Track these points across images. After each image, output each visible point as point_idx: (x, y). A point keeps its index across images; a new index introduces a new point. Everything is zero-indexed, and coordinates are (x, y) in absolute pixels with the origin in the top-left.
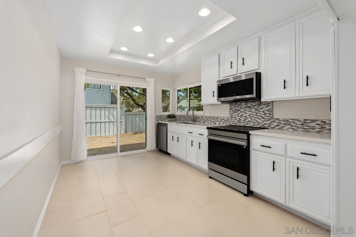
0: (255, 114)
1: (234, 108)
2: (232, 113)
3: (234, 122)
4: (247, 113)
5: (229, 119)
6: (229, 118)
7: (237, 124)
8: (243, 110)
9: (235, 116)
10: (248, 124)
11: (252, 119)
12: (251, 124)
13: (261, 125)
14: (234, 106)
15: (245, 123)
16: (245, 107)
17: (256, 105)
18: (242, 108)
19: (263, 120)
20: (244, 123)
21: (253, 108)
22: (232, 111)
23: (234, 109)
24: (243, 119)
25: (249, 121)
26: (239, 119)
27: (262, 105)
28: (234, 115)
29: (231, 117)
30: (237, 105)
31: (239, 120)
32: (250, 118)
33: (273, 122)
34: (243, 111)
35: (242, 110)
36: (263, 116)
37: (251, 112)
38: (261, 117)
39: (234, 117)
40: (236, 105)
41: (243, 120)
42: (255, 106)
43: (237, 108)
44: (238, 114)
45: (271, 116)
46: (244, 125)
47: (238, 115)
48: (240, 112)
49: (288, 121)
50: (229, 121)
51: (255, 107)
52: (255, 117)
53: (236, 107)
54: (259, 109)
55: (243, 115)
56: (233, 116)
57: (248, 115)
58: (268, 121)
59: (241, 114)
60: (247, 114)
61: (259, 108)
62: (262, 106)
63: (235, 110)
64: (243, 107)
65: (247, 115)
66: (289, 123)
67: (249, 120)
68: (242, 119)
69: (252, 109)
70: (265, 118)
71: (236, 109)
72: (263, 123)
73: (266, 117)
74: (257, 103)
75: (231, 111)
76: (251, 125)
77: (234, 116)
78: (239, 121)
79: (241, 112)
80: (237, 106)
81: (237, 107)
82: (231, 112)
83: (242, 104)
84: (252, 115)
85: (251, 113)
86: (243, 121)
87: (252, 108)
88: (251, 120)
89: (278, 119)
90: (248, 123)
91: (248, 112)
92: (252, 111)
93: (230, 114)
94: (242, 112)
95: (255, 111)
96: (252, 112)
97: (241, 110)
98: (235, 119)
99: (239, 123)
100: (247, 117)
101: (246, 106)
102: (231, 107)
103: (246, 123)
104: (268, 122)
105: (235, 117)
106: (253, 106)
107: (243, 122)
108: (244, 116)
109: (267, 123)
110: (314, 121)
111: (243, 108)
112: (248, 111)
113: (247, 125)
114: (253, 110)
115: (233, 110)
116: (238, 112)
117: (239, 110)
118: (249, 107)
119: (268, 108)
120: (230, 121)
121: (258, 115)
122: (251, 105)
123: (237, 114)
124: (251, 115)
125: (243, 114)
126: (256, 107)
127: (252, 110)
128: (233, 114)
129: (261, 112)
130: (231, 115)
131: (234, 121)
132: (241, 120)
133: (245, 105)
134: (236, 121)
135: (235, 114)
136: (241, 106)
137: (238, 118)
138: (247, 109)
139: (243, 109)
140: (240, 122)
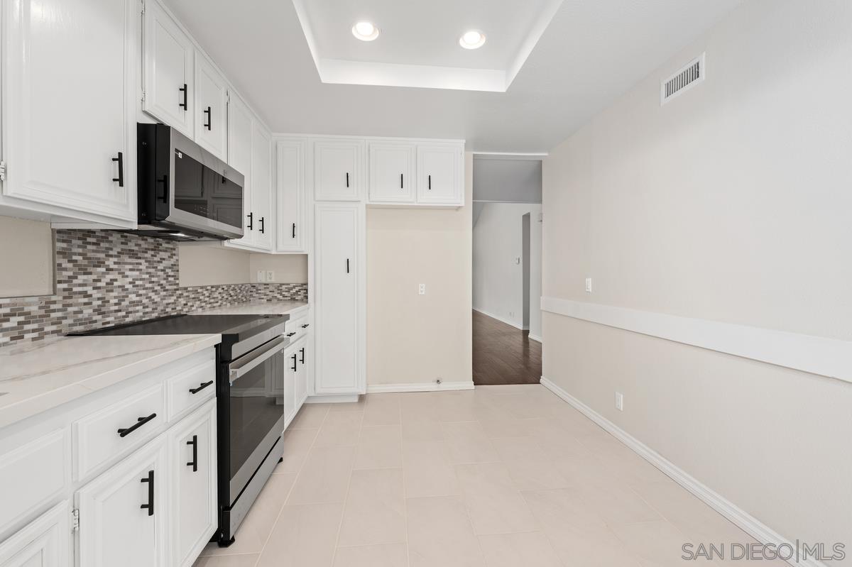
0: (147, 276)
1: (80, 250)
2: (71, 274)
3: (80, 316)
4: (128, 273)
5: (53, 307)
6: (54, 302)
7: (96, 321)
8: (115, 263)
9: (85, 289)
10: (131, 312)
11: (141, 295)
12: (138, 311)
13: (160, 308)
14: (80, 242)
15: (120, 311)
16: (119, 250)
17: (149, 249)
18: (111, 253)
19: (163, 293)
20: (120, 314)
21: (144, 258)
22: (70, 265)
23: (80, 254)
24: (115, 297)
25: (134, 302)
26: (99, 299)
27: (161, 251)
28: (80, 285)
29: (66, 294)
30: (94, 240)
31: (100, 302)
32: (134, 293)
33: (180, 296)
34: (116, 266)
35: (110, 262)
36: (163, 282)
37: (138, 270)
38: (159, 288)
39: (80, 293)
40: (89, 240)
41: (116, 301)
42: (145, 251)
43: (93, 251)
44: (95, 277)
45: (177, 282)
46: (117, 322)
47: (99, 284)
48: (103, 270)
49: (196, 292)
50: (53, 315)
51: (146, 255)
52: (147, 289)
53: (89, 247)
54: (155, 262)
55: (115, 284)
56: (75, 289)
57: (131, 280)
58: (173, 295)
59: (108, 278)
60: (127, 276)
61: (155, 259)
62: (161, 253)
63: (86, 262)
64: (113, 252)
65: (125, 282)
66: (197, 295)
67: (133, 297)
68: (112, 298)
69: (139, 261)
70: (167, 288)
71: (89, 255)
72: (164, 301)
73: (170, 285)
74: (152, 243)
75: (65, 264)
76: (137, 314)
77: (81, 289)
78: (103, 309)
79: (109, 270)
80: (94, 244)
81: (94, 247)
82: (65, 269)
83: (110, 238)
84: (141, 279)
85: (137, 273)
86: (116, 304)
87: (140, 258)
88: (138, 299)
89: (186, 289)
90: (130, 309)
91: (131, 270)
92: (141, 267)
93: (60, 282)
94: (112, 270)
95: (147, 267)
96: (141, 270)
97: (107, 263)
98: (85, 304)
99: (100, 317)
100: (127, 289)
101: (124, 247)
102: (65, 245)
103: (124, 313)
104: (172, 300)
105: (86, 295)
106: (143, 252)
107: (116, 308)
108: (119, 287)
109: (170, 301)
110: (217, 287)
111: (115, 256)
112: (131, 267)
113: (128, 320)
114: (144, 266)
115: (74, 258)
116: (99, 270)
117: (100, 263)
118: (132, 254)
119: (172, 261)
120: (60, 314)
121: (153, 279)
122: (136, 245)
123: (94, 280)
124: (137, 280)
125: (116, 280)
126: (148, 255)
127: (140, 264)
128: (75, 281)
129: (159, 270)
130: (65, 286)
131: (81, 312)
132: (108, 302)
133: (122, 243)
134: (88, 312)
135: (85, 277)
136: (107, 245)
137: (96, 294)
138: (126, 259)
139: (116, 260)
140: (104, 313)
